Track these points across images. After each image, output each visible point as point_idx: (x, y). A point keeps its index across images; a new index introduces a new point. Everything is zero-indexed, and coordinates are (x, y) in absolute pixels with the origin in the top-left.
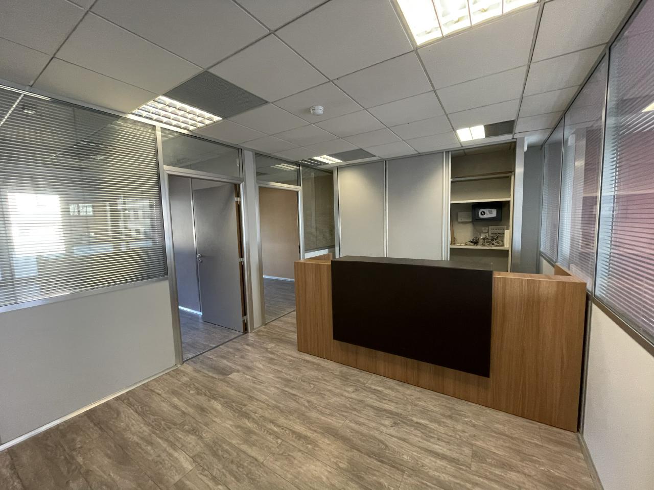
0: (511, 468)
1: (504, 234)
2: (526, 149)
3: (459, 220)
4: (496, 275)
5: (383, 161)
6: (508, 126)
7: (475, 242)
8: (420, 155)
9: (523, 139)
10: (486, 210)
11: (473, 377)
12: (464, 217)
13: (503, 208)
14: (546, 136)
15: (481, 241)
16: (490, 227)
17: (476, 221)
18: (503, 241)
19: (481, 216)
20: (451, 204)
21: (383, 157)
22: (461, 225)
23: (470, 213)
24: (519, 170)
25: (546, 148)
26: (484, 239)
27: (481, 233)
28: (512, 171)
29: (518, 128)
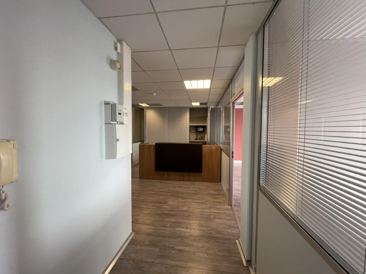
0: (206, 189)
1: (205, 136)
2: (210, 110)
3: (192, 131)
4: (203, 146)
5: (165, 107)
6: (206, 104)
7: (197, 139)
8: (179, 107)
9: (210, 107)
10: (200, 128)
11: (198, 174)
12: (193, 130)
13: (205, 127)
14: (215, 107)
15: (198, 139)
16: (201, 134)
17: (197, 132)
18: (205, 139)
19: (198, 130)
20: (189, 126)
21: (166, 106)
22: (192, 133)
23: (195, 129)
24: (209, 114)
25: (216, 109)
26: (199, 138)
27: (198, 136)
28: (207, 116)
29: (208, 104)
